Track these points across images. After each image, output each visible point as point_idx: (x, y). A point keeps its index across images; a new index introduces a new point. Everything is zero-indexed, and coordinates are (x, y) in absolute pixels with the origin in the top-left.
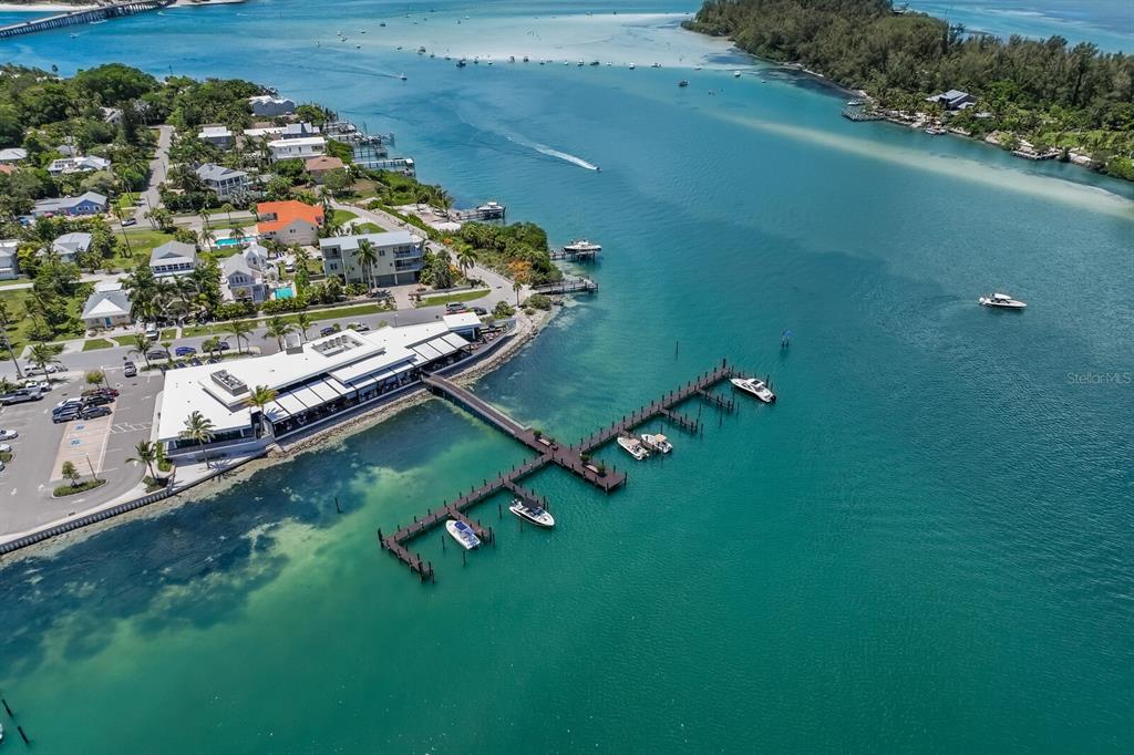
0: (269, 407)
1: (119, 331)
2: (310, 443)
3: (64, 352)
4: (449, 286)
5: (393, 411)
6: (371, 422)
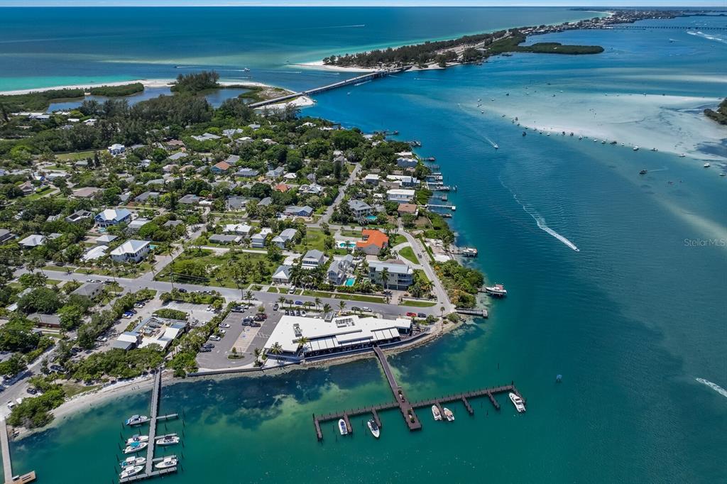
0: (307, 345)
1: (283, 286)
2: (316, 363)
3: (261, 291)
4: (419, 297)
5: (355, 359)
6: (344, 361)
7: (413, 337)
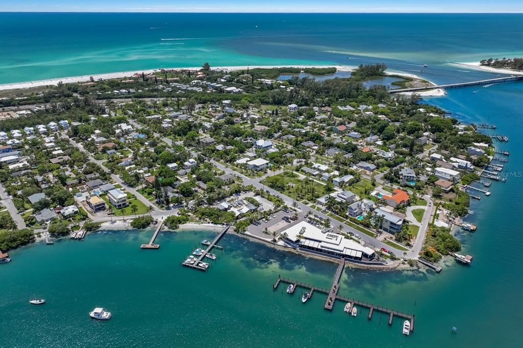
1: (320, 206)
2: (304, 253)
3: (307, 205)
4: (399, 241)
5: (327, 260)
6: (320, 258)
7: (371, 262)
